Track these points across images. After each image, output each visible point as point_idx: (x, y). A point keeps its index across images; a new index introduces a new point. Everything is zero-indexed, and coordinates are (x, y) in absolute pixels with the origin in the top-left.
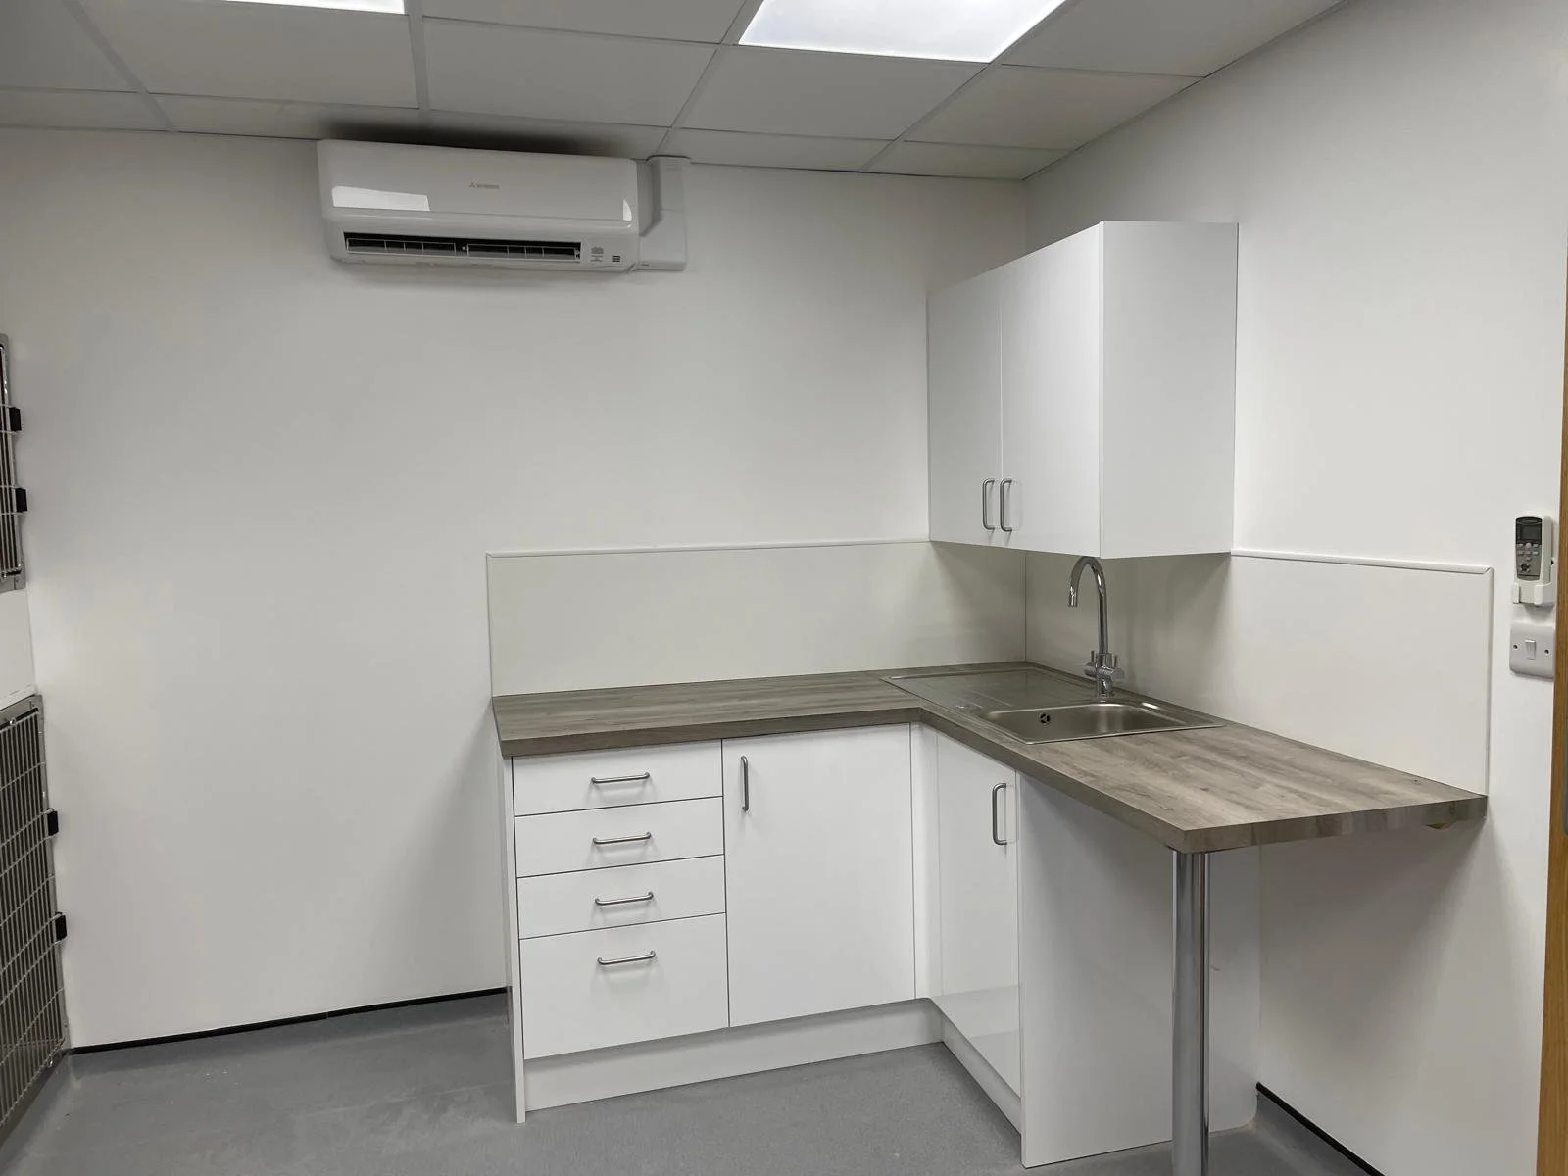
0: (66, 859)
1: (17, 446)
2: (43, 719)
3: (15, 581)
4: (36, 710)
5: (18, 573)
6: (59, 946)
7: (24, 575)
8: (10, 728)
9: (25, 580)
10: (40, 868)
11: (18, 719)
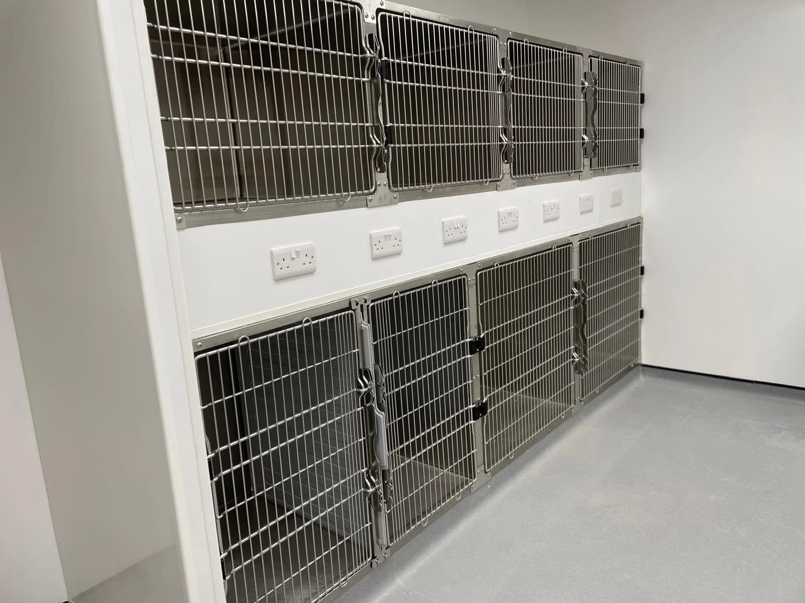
0: (647, 288)
1: (643, 111)
2: (642, 228)
3: (636, 168)
4: (640, 223)
5: (638, 165)
6: (641, 322)
7: (641, 166)
8: (628, 228)
9: (640, 169)
10: (636, 288)
11: (632, 225)
